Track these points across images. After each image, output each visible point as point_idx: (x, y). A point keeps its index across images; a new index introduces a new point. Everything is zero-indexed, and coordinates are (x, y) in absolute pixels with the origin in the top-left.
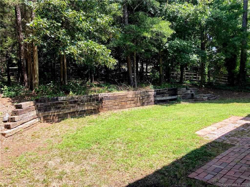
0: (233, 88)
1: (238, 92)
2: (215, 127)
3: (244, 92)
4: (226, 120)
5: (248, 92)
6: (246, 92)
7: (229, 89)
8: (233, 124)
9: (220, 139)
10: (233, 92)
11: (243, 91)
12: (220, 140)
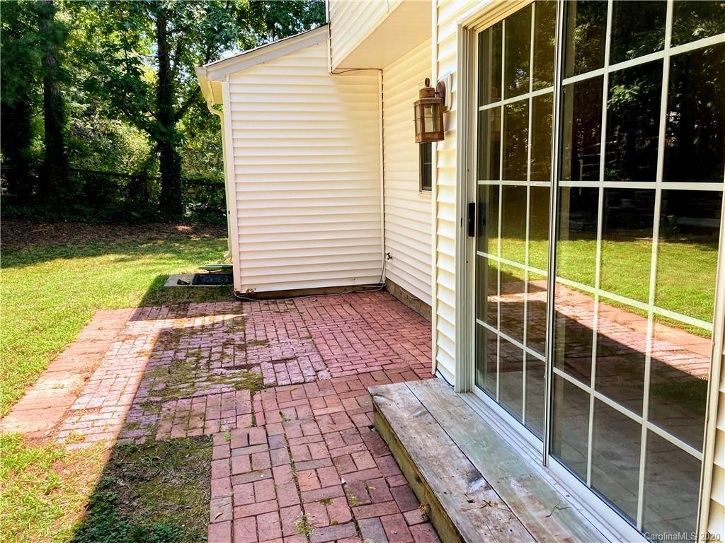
0: (33, 211)
1: (52, 222)
2: (68, 374)
3: (71, 221)
4: (89, 332)
5: (83, 222)
6: (78, 222)
7: (19, 214)
8: (123, 341)
9: (134, 425)
10: (35, 224)
11: (68, 219)
12: (137, 433)
